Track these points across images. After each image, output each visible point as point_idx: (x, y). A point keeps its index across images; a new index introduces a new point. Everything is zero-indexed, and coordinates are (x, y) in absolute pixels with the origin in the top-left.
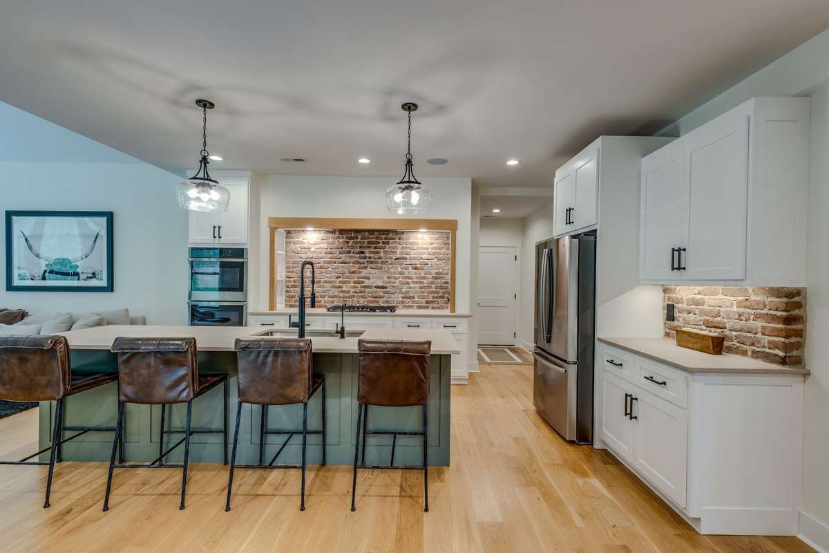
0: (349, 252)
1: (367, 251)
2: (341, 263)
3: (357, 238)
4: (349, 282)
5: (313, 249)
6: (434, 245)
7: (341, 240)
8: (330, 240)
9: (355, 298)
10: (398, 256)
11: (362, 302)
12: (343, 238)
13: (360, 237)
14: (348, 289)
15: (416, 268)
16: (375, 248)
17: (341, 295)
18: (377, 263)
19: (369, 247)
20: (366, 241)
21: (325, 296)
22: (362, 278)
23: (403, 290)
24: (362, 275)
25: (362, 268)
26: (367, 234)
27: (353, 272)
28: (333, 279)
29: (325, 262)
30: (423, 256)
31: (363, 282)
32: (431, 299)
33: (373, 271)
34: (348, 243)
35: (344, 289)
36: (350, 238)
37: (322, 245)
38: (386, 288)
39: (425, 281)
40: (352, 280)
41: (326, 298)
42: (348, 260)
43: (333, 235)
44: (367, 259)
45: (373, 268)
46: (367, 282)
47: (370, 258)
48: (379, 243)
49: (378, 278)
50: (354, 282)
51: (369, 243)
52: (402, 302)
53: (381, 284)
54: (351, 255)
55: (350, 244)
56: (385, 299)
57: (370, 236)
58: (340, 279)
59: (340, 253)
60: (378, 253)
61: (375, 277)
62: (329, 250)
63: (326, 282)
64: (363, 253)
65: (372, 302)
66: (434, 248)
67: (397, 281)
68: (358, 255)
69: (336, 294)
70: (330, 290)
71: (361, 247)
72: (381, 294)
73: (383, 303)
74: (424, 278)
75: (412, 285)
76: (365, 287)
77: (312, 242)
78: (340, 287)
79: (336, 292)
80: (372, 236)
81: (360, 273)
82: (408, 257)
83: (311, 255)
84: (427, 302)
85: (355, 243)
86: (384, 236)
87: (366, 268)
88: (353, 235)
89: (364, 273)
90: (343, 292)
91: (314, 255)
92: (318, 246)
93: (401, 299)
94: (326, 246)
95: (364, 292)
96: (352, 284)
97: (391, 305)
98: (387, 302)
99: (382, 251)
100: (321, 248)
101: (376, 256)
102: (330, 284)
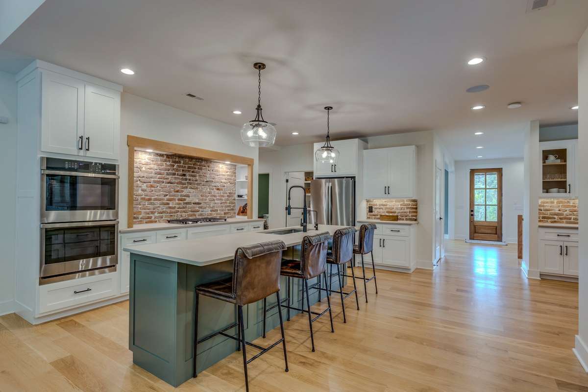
0: (174, 174)
1: (187, 174)
2: (168, 183)
3: (180, 163)
4: (174, 199)
5: (144, 169)
6: (228, 173)
7: (168, 163)
8: (159, 162)
9: (179, 213)
10: (208, 180)
11: (185, 216)
12: (169, 161)
13: (182, 162)
14: (173, 206)
15: (218, 189)
16: (193, 172)
17: (169, 210)
18: (194, 184)
19: (189, 171)
20: (187, 166)
21: (155, 212)
22: (184, 196)
23: (211, 206)
24: (184, 193)
25: (184, 188)
26: (187, 160)
27: (177, 191)
28: (162, 197)
29: (155, 182)
30: (223, 181)
31: (185, 200)
32: (227, 211)
33: (192, 191)
34: (174, 166)
35: (171, 205)
36: (175, 162)
37: (152, 166)
38: (201, 204)
39: (223, 198)
40: (177, 198)
41: (156, 214)
42: (173, 181)
43: (162, 158)
44: (188, 181)
45: (191, 188)
46: (188, 200)
47: (190, 180)
48: (195, 169)
49: (195, 196)
50: (179, 200)
51: (189, 167)
52: (211, 214)
53: (197, 201)
54: (176, 176)
55: (175, 167)
56: (200, 212)
57: (190, 162)
58: (168, 197)
59: (168, 174)
60: (195, 176)
61: (193, 196)
62: (158, 171)
63: (156, 199)
64: (184, 175)
65: (191, 216)
66: (228, 175)
67: (207, 199)
68: (181, 177)
69: (164, 210)
70: (159, 207)
71: (183, 170)
72: (197, 208)
73: (199, 215)
74: (223, 196)
75: (216, 201)
76: (187, 203)
77: (143, 162)
78: (168, 204)
79: (164, 208)
80: (191, 163)
81: (182, 191)
82: (214, 180)
83: (142, 175)
84: (225, 214)
85: (179, 166)
86: (199, 164)
87: (187, 187)
88: (177, 160)
89: (185, 192)
90: (170, 208)
91: (145, 175)
92: (148, 167)
93: (210, 212)
94: (156, 167)
95: (186, 207)
96: (177, 201)
97: (203, 217)
98: (201, 215)
99: (198, 175)
100: (151, 169)
101: (194, 178)
102: (159, 202)
